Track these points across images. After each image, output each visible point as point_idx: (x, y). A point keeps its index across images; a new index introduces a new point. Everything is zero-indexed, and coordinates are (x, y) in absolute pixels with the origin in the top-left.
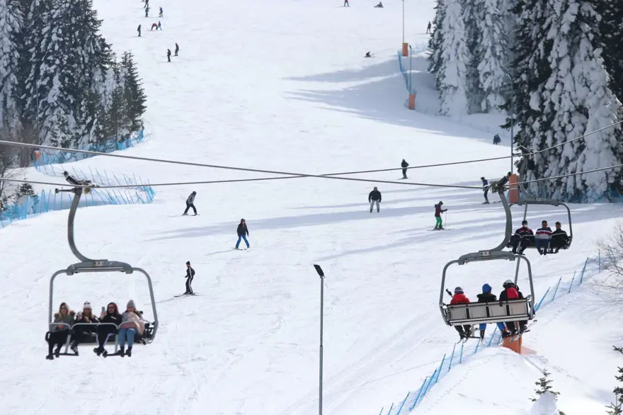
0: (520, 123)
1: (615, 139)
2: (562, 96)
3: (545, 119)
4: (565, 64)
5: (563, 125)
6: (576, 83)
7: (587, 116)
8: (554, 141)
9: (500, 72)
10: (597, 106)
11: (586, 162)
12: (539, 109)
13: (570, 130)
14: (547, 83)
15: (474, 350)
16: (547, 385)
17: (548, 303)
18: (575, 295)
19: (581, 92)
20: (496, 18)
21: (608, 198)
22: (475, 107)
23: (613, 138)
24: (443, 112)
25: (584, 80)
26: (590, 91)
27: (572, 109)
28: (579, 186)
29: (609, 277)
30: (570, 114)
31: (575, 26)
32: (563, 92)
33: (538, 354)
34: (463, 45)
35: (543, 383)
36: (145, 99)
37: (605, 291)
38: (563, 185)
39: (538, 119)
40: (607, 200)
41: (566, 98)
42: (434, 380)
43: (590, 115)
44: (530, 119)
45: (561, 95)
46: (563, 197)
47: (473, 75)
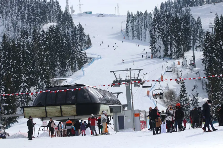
0: (152, 48)
3: (155, 48)
4: (157, 41)
7: (161, 47)
9: (137, 34)
11: (161, 53)
12: (154, 46)
13: (158, 49)
14: (155, 43)
20: (136, 26)
22: (133, 38)
23: (164, 50)
24: (129, 39)
26: (161, 44)
28: (160, 56)
30: (158, 47)
31: (158, 36)
34: (131, 30)
35: (167, 84)
40: (163, 58)
41: (158, 45)
46: (158, 58)
47: (133, 34)
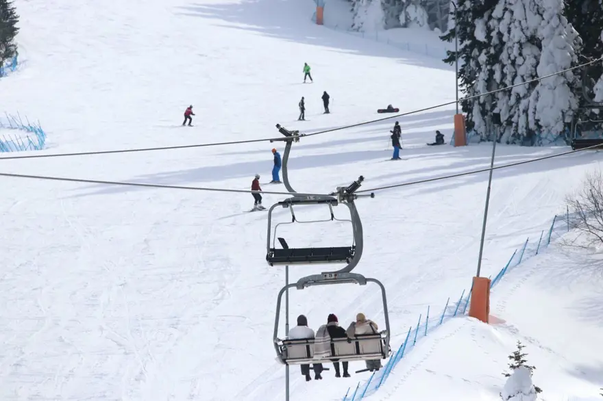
0: (464, 55)
1: (572, 73)
2: (512, 26)
3: (492, 51)
5: (512, 58)
6: (527, 10)
7: (540, 47)
8: (504, 75)
10: (551, 36)
11: (540, 99)
12: (485, 40)
13: (521, 63)
14: (495, 11)
15: (439, 321)
16: (522, 359)
17: (515, 266)
18: (544, 257)
19: (533, 20)
21: (565, 139)
23: (569, 73)
24: (356, 27)
25: (536, 7)
26: (543, 19)
27: (523, 40)
28: (532, 126)
29: (578, 236)
30: (521, 45)
32: (512, 21)
33: (508, 324)
35: (517, 357)
36: (17, 19)
37: (575, 251)
38: (514, 125)
39: (484, 51)
40: (565, 142)
41: (516, 27)
42: (399, 355)
43: (543, 48)
44: (475, 52)
45: (510, 23)
46: (513, 138)
